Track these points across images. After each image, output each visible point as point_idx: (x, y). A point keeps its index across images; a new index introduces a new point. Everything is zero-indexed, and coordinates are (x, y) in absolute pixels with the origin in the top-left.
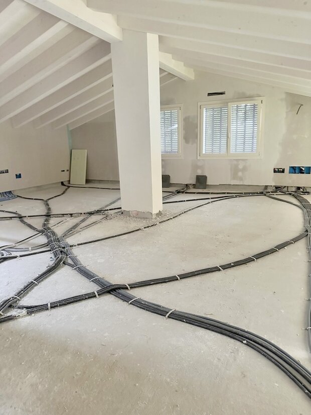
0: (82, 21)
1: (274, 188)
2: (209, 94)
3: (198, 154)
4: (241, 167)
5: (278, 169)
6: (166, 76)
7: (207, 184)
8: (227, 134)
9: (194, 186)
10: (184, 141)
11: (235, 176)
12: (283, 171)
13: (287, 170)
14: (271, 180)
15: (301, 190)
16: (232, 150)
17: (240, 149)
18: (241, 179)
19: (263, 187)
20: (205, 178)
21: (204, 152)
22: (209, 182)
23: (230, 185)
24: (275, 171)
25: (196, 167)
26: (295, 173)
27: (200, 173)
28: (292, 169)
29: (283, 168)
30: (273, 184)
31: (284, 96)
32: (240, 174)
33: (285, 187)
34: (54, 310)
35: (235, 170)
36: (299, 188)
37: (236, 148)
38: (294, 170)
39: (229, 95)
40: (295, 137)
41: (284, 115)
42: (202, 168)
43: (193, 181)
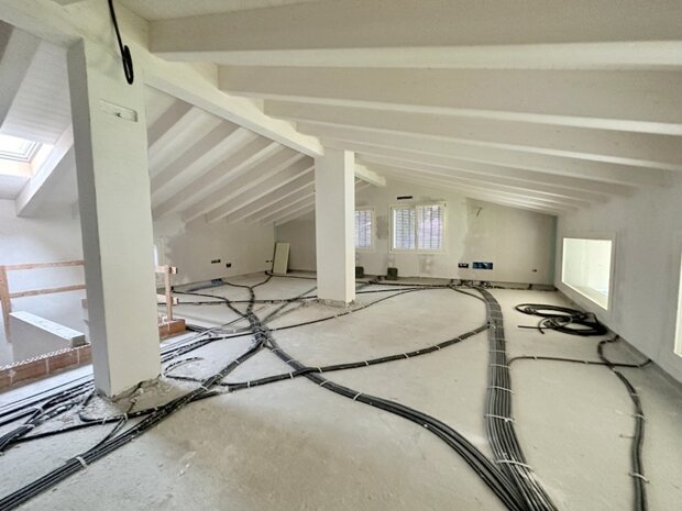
0: (291, 142)
1: (459, 282)
2: (398, 198)
3: (390, 249)
4: (428, 261)
5: (463, 264)
6: (361, 183)
9: (386, 278)
10: (377, 237)
11: (423, 269)
12: (467, 266)
13: (471, 266)
14: (457, 275)
15: (485, 284)
16: (420, 247)
17: (427, 247)
18: (428, 272)
19: (449, 281)
20: (396, 270)
21: (394, 247)
22: (399, 275)
24: (460, 266)
25: (388, 260)
26: (479, 268)
27: (391, 266)
28: (475, 265)
29: (467, 263)
30: (459, 278)
31: (464, 201)
32: (428, 268)
33: (470, 281)
34: (252, 389)
35: (423, 266)
36: (482, 282)
37: (424, 245)
38: (477, 265)
39: (416, 198)
40: (477, 236)
41: (466, 217)
42: (393, 261)
43: (385, 273)
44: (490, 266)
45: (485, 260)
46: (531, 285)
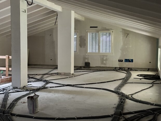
1: (119, 68)
2: (91, 27)
3: (86, 52)
4: (105, 59)
5: (120, 60)
7: (90, 66)
8: (99, 44)
9: (84, 67)
10: (79, 46)
11: (102, 63)
12: (122, 61)
13: (124, 61)
15: (130, 69)
16: (101, 51)
17: (104, 51)
18: (105, 64)
19: (115, 68)
20: (89, 63)
21: (88, 52)
22: (91, 65)
23: (100, 67)
24: (119, 61)
25: (85, 58)
26: (127, 62)
27: (86, 61)
28: (126, 60)
29: (122, 59)
30: (118, 66)
31: (121, 30)
32: (104, 62)
33: (123, 68)
35: (102, 60)
36: (129, 68)
38: (127, 60)
39: (99, 28)
40: (126, 47)
41: (122, 38)
42: (88, 59)
43: (84, 65)
44: (132, 61)
45: (130, 58)
46: (149, 69)
